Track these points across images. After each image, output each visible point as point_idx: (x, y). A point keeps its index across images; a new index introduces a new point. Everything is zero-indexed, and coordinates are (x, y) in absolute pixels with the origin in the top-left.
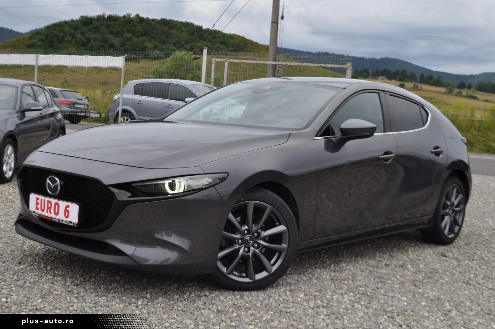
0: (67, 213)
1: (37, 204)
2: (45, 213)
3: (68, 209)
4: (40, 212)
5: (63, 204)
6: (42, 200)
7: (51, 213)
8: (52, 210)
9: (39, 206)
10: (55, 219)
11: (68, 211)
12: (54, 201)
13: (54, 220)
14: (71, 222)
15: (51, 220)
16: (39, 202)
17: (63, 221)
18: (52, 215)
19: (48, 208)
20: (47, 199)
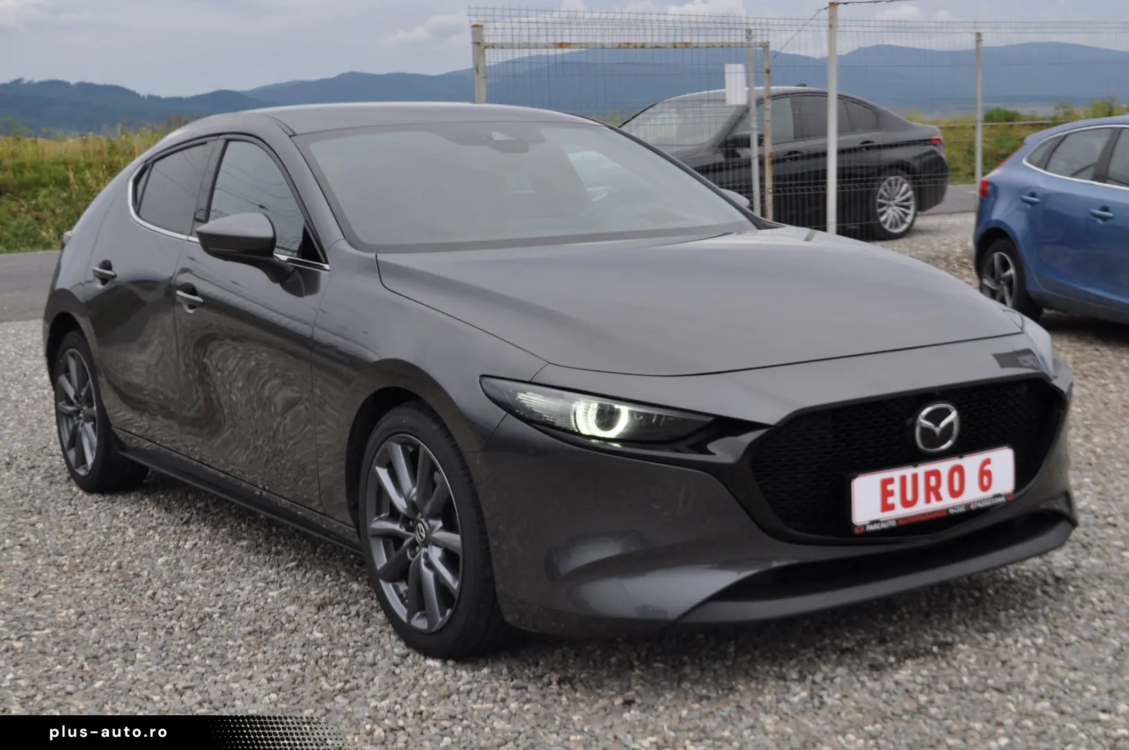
0: (985, 479)
1: (886, 494)
2: (921, 507)
3: (987, 467)
4: (900, 512)
5: (971, 463)
6: (903, 479)
7: (939, 498)
8: (944, 490)
9: (895, 500)
10: (954, 508)
11: (989, 474)
12: (944, 467)
13: (952, 511)
14: (998, 496)
15: (945, 513)
16: (895, 486)
17: (978, 502)
18: (947, 502)
19: (929, 489)
20: (921, 470)
